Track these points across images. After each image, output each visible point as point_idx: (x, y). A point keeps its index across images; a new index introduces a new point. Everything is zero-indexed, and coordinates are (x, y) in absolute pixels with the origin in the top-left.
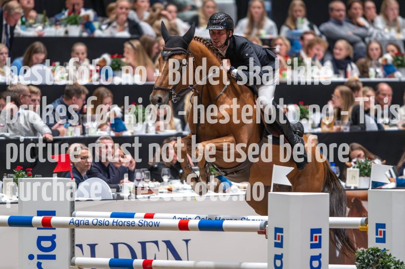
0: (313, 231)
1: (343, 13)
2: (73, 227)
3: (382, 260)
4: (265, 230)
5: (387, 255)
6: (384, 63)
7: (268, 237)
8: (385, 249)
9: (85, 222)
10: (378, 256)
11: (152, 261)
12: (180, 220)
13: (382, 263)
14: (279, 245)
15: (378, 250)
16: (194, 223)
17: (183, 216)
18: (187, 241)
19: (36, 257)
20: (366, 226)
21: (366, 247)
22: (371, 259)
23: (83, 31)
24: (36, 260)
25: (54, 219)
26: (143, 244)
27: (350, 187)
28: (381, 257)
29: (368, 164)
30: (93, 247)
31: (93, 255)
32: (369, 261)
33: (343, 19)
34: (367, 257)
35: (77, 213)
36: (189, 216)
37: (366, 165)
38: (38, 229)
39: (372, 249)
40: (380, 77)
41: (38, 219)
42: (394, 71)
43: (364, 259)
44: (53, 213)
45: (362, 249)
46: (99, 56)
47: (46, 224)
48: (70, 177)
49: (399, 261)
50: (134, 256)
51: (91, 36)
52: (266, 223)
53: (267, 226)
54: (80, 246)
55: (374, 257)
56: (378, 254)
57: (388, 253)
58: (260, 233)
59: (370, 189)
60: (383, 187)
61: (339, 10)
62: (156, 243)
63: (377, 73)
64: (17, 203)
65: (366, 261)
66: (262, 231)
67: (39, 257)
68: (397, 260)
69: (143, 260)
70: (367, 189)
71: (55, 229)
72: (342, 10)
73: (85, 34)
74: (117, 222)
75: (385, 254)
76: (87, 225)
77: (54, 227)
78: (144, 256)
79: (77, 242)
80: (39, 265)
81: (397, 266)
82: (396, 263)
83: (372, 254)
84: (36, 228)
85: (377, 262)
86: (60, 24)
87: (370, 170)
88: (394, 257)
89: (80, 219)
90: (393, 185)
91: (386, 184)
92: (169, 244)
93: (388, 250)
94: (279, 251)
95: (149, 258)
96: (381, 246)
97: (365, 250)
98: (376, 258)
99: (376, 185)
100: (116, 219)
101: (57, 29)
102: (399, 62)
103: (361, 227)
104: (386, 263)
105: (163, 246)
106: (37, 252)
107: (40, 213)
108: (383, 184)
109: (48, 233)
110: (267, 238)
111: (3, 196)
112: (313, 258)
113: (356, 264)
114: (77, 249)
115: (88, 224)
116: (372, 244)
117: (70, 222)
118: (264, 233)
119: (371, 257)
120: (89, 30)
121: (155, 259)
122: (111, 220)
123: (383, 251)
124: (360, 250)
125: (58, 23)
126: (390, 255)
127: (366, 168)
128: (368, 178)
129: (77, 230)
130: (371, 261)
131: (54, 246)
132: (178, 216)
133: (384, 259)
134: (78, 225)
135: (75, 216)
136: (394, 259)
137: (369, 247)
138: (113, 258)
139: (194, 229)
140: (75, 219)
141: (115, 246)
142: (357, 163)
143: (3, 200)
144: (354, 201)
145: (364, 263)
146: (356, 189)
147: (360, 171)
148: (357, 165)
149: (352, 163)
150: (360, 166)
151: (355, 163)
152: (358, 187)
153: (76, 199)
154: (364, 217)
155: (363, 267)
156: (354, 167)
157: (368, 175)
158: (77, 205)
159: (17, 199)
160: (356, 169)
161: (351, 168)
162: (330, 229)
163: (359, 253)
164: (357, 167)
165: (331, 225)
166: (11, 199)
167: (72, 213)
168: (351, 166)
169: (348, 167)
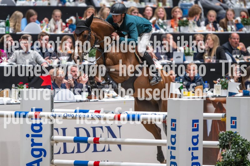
0: (194, 121)
3: (234, 138)
4: (166, 120)
5: (237, 136)
6: (236, 23)
8: (236, 132)
10: (232, 136)
11: (99, 138)
13: (234, 140)
14: (174, 129)
15: (232, 133)
18: (120, 127)
19: (30, 136)
20: (225, 118)
21: (225, 130)
22: (228, 138)
23: (59, 3)
24: (30, 138)
26: (94, 129)
27: (216, 95)
28: (234, 137)
29: (227, 82)
30: (64, 130)
31: (64, 134)
32: (227, 139)
34: (226, 137)
35: (55, 110)
36: (121, 112)
37: (226, 83)
39: (229, 132)
40: (234, 31)
42: (242, 27)
43: (224, 138)
44: (41, 110)
45: (223, 132)
46: (68, 18)
49: (244, 139)
50: (88, 135)
51: (64, 5)
53: (167, 118)
54: (57, 129)
55: (230, 137)
56: (232, 135)
57: (238, 134)
59: (228, 97)
60: (235, 95)
62: (101, 127)
63: (232, 28)
64: (19, 104)
65: (225, 139)
67: (33, 136)
68: (243, 138)
69: (94, 138)
70: (226, 97)
73: (60, 5)
75: (236, 135)
78: (94, 135)
79: (54, 127)
80: (32, 140)
81: (243, 142)
82: (243, 140)
83: (228, 135)
85: (231, 140)
87: (227, 86)
88: (242, 137)
90: (241, 94)
91: (237, 93)
92: (109, 128)
93: (238, 133)
95: (97, 136)
96: (234, 130)
97: (225, 133)
98: (231, 137)
99: (231, 94)
101: (43, 1)
102: (245, 22)
103: (222, 119)
104: (237, 140)
105: (105, 130)
108: (235, 94)
111: (11, 100)
112: (194, 137)
113: (219, 141)
114: (55, 131)
116: (228, 129)
118: (165, 122)
119: (228, 136)
120: (62, 2)
121: (101, 137)
123: (235, 133)
124: (221, 133)
126: (239, 135)
128: (227, 90)
130: (228, 139)
131: (41, 129)
132: (114, 112)
133: (235, 138)
135: (53, 112)
136: (242, 138)
137: (227, 131)
138: (76, 136)
141: (77, 129)
142: (220, 81)
143: (12, 102)
144: (218, 103)
145: (224, 140)
146: (219, 96)
147: (222, 86)
148: (220, 83)
149: (217, 81)
150: (222, 83)
151: (219, 81)
152: (221, 96)
153: (54, 101)
154: (224, 113)
155: (223, 143)
156: (218, 84)
157: (226, 88)
158: (55, 105)
159: (20, 102)
160: (219, 85)
161: (217, 84)
162: (204, 120)
163: (221, 134)
164: (220, 84)
165: (204, 117)
166: (16, 102)
167: (52, 110)
168: (217, 83)
169: (215, 83)
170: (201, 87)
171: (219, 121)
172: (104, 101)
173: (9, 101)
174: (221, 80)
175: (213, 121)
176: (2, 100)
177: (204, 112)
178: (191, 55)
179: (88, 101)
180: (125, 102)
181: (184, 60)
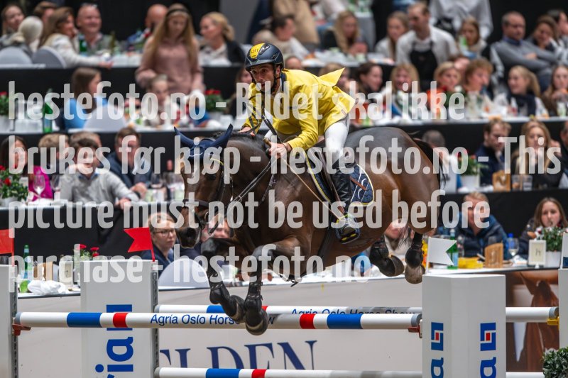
0: (485, 327)
1: (521, 30)
2: (156, 326)
4: (419, 326)
7: (423, 336)
9: (172, 319)
11: (264, 371)
12: (302, 314)
14: (438, 347)
16: (321, 318)
17: (306, 309)
18: (311, 343)
19: (106, 368)
20: (556, 318)
21: (557, 347)
22: (564, 363)
24: (106, 373)
25: (130, 316)
26: (252, 349)
27: (534, 266)
29: (558, 234)
30: (183, 353)
31: (184, 364)
32: (561, 366)
33: (520, 38)
34: (559, 361)
35: (162, 307)
36: (314, 309)
37: (556, 236)
38: (108, 329)
39: (565, 350)
41: (107, 316)
43: (554, 364)
44: (129, 308)
45: (552, 349)
47: (120, 323)
48: (151, 259)
50: (240, 365)
52: (420, 317)
53: (421, 320)
54: (166, 352)
58: (411, 330)
59: (561, 268)
61: (516, 26)
62: (269, 346)
64: (79, 295)
65: (557, 366)
66: (414, 327)
67: (111, 368)
69: (252, 370)
70: (557, 269)
71: (131, 329)
72: (520, 26)
74: (216, 319)
76: (174, 323)
77: (129, 327)
78: (253, 364)
79: (161, 347)
83: (565, 357)
84: (106, 329)
86: (134, 50)
87: (560, 242)
89: (165, 315)
92: (287, 348)
94: (437, 355)
95: (260, 367)
97: (556, 352)
100: (214, 315)
101: (129, 56)
103: (549, 320)
105: (279, 351)
106: (107, 361)
107: (110, 309)
109: (121, 335)
110: (421, 337)
111: (60, 286)
112: (485, 364)
113: (543, 371)
114: (162, 357)
115: (177, 323)
116: (564, 343)
117: (152, 320)
118: (418, 330)
119: (564, 361)
121: (268, 368)
122: (208, 316)
124: (548, 352)
125: (131, 48)
127: (555, 240)
128: (559, 253)
129: (162, 331)
130: (564, 366)
131: (130, 353)
132: (299, 309)
134: (163, 323)
135: (158, 312)
137: (561, 347)
138: (211, 367)
139: (321, 326)
140: (159, 315)
141: (214, 351)
142: (543, 232)
143: (60, 291)
144: (540, 284)
145: (554, 369)
146: (542, 268)
147: (548, 243)
148: (543, 236)
149: (537, 233)
150: (547, 237)
151: (540, 232)
152: (545, 266)
153: (160, 288)
154: (554, 306)
155: (553, 375)
156: (539, 239)
157: (558, 248)
158: (160, 296)
159: (79, 290)
160: (541, 241)
161: (535, 240)
162: (507, 324)
163: (548, 355)
164: (543, 239)
165: (508, 317)
166: (70, 290)
167: (154, 307)
168: (535, 237)
169: (532, 238)
170: (500, 248)
171: (543, 326)
172: (275, 285)
173: (55, 289)
174: (545, 231)
175: (528, 325)
176: (39, 287)
177: (507, 306)
178: (475, 174)
179: (238, 285)
180: (323, 286)
181: (459, 185)
